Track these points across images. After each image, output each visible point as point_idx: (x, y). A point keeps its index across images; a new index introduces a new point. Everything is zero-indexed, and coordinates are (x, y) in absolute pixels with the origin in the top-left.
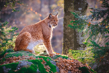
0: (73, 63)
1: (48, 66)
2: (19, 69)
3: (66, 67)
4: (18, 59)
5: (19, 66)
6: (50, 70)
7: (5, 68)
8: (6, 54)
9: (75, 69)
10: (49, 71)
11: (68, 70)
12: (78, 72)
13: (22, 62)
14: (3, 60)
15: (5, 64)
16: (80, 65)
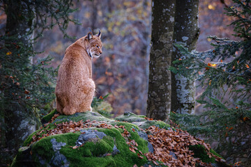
0: (178, 136)
1: (133, 141)
2: (81, 144)
3: (166, 144)
4: (79, 126)
5: (81, 139)
6: (137, 149)
7: (54, 141)
8: (56, 115)
9: (182, 147)
10: (135, 150)
11: (170, 150)
12: (188, 153)
13: (87, 132)
14: (50, 128)
15: (55, 135)
16: (191, 141)
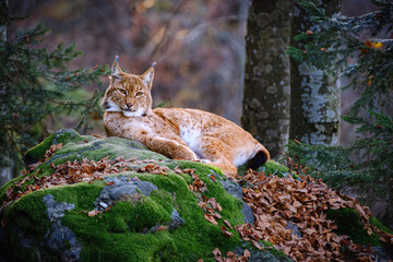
0: (306, 191)
1: (213, 201)
2: (105, 205)
3: (280, 206)
4: (101, 170)
5: (106, 196)
6: (219, 216)
7: (51, 200)
8: (54, 147)
9: (312, 214)
10: (216, 218)
11: (287, 219)
12: (325, 225)
13: (117, 181)
14: (41, 172)
15: (51, 187)
16: (331, 201)
